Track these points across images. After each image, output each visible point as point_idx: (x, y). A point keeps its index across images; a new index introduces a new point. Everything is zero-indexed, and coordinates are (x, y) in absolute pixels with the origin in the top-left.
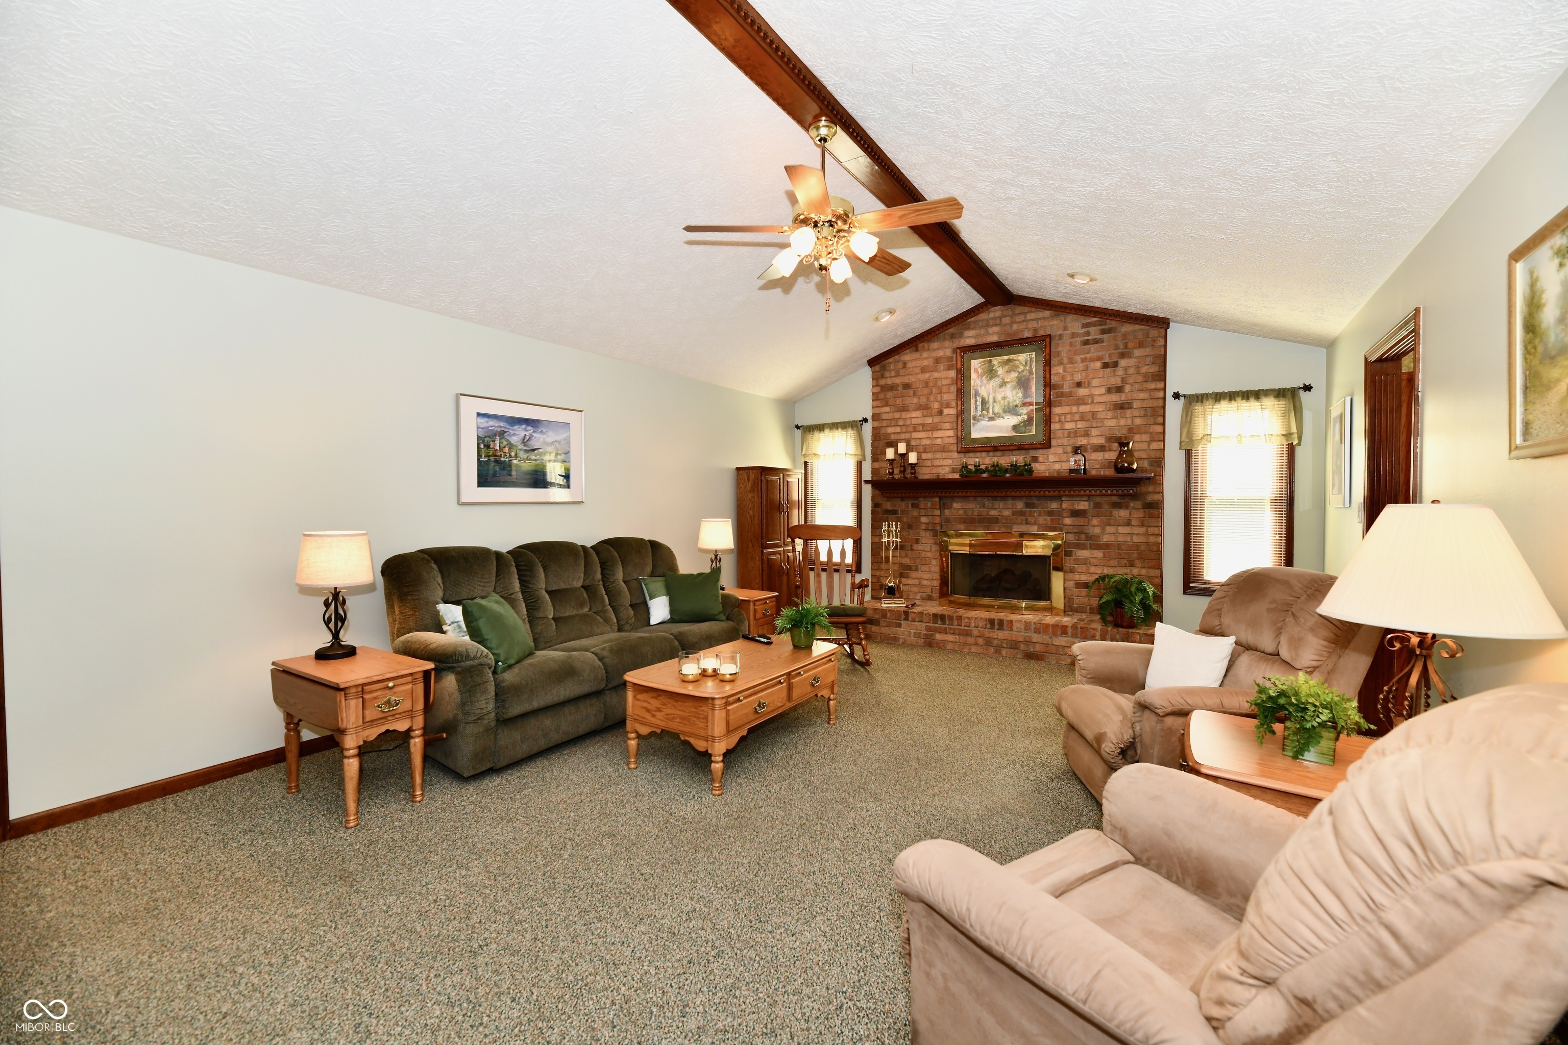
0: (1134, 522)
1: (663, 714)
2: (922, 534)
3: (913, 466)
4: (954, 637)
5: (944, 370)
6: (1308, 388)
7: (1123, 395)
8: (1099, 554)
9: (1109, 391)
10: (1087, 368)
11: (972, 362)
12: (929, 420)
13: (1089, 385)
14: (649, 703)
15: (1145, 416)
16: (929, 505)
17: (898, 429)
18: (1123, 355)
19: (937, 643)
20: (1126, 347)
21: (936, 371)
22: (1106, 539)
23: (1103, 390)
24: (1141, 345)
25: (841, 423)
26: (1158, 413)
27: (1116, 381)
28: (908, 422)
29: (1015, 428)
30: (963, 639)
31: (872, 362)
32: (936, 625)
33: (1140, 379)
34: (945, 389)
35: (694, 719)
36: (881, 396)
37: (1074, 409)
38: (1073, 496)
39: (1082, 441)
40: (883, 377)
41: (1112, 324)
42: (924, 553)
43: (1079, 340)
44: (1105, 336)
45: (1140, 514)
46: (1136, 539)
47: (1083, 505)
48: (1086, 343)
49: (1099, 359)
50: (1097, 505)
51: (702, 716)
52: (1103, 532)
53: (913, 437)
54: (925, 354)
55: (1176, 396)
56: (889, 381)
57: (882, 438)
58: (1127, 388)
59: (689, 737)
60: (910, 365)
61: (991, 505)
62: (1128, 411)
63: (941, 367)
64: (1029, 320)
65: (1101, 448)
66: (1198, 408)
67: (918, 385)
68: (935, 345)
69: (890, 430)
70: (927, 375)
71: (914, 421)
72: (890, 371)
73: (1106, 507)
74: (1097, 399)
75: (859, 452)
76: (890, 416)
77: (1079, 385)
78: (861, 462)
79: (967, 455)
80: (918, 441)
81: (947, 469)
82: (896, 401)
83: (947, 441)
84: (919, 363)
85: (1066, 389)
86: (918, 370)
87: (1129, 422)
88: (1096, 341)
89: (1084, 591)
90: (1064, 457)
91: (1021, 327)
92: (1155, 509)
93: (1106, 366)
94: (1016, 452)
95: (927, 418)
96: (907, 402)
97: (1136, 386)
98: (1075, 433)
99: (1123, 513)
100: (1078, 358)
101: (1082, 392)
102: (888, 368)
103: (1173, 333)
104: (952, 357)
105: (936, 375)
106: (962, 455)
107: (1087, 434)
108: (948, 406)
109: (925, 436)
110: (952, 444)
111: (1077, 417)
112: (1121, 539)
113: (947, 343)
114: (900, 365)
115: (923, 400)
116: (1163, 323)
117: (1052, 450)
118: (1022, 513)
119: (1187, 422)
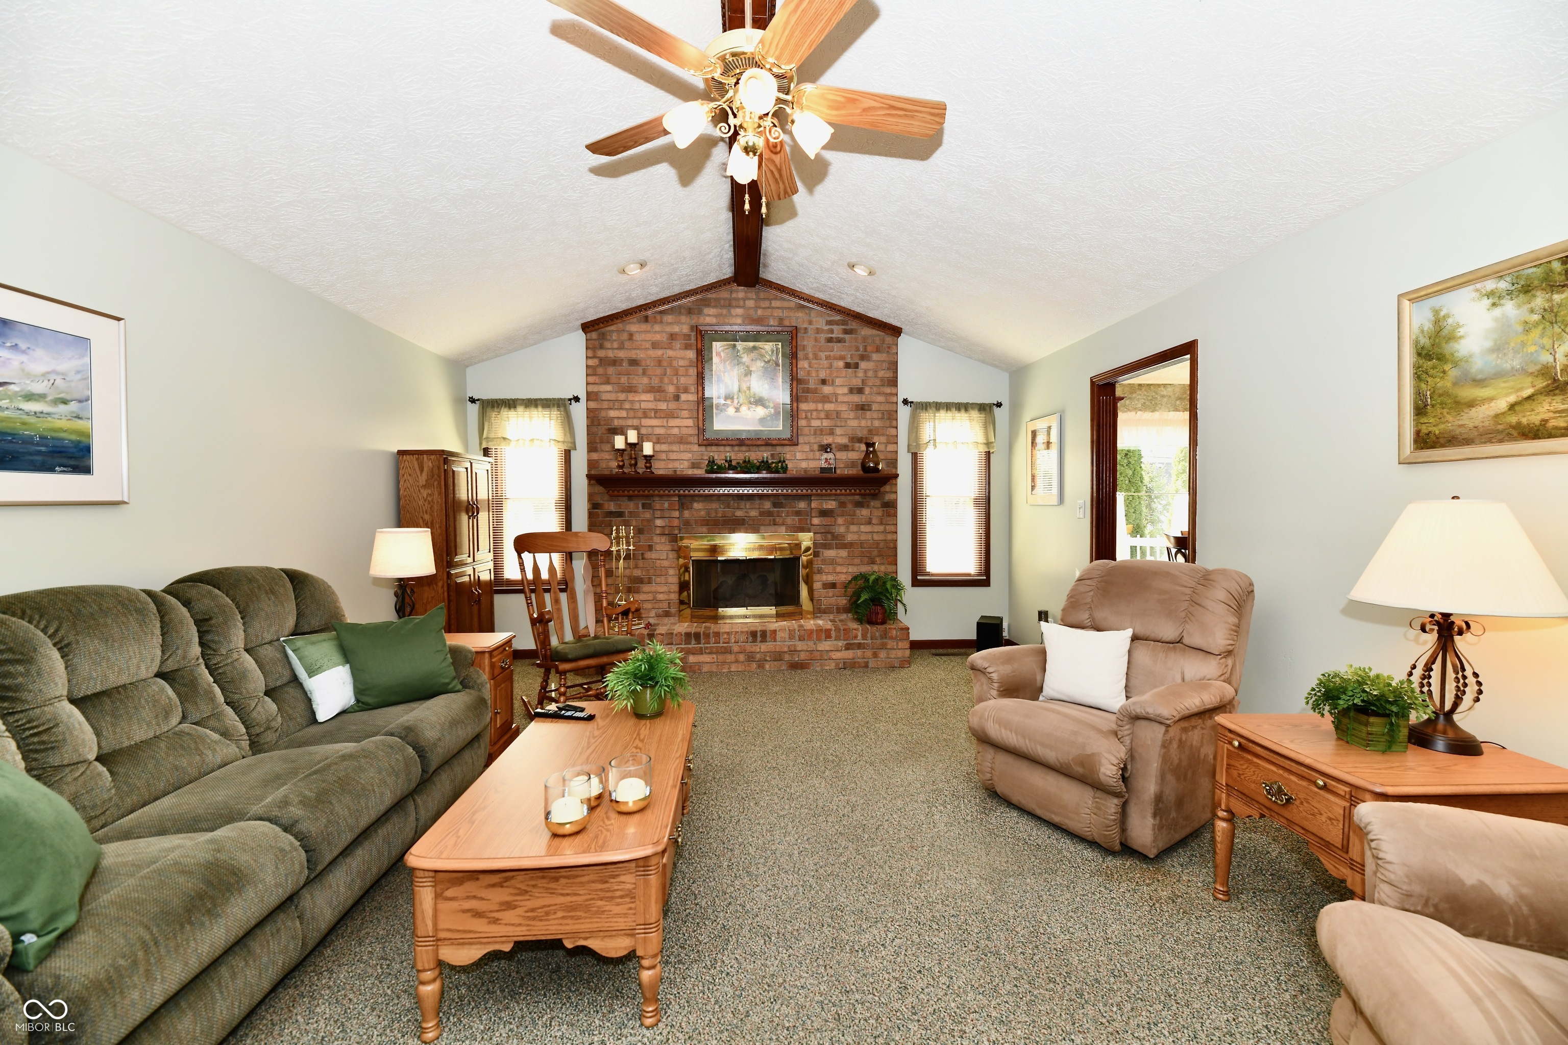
0: (874, 521)
2: (657, 539)
3: (648, 458)
4: (711, 656)
5: (680, 349)
6: (999, 405)
7: (864, 397)
8: (843, 553)
9: (851, 391)
10: (831, 366)
11: (714, 343)
12: (663, 406)
13: (833, 384)
15: (882, 418)
16: (666, 505)
17: (624, 414)
18: (863, 358)
19: (691, 667)
20: (865, 350)
21: (671, 348)
22: (850, 538)
23: (846, 390)
24: (878, 350)
25: (541, 400)
26: (891, 417)
27: (857, 382)
28: (637, 406)
29: (762, 420)
30: (721, 658)
31: (587, 327)
32: (690, 646)
33: (878, 382)
34: (682, 371)
35: (600, 903)
36: (600, 371)
37: (820, 406)
38: (822, 495)
39: (827, 440)
40: (602, 347)
41: (853, 325)
42: (658, 562)
43: (823, 336)
44: (847, 337)
45: (878, 513)
46: (876, 537)
47: (831, 505)
48: (830, 340)
49: (842, 358)
50: (842, 505)
51: (618, 894)
52: (848, 531)
53: (643, 424)
54: (657, 327)
55: (905, 402)
56: (611, 354)
57: (602, 423)
58: (867, 390)
59: (586, 939)
60: (637, 337)
61: (736, 505)
62: (868, 413)
63: (677, 344)
64: (773, 308)
65: (844, 448)
66: (924, 416)
67: (648, 362)
68: (669, 318)
69: (612, 414)
70: (659, 352)
71: (644, 405)
72: (612, 341)
73: (850, 506)
74: (841, 399)
75: (569, 439)
76: (612, 396)
77: (824, 382)
78: (570, 451)
79: (709, 448)
80: (650, 429)
81: (686, 464)
82: (620, 379)
83: (685, 431)
84: (649, 337)
85: (812, 385)
86: (648, 345)
87: (869, 423)
88: (839, 340)
89: (831, 592)
90: (811, 455)
91: (766, 314)
92: (891, 507)
93: (848, 366)
94: (763, 448)
95: (661, 403)
96: (635, 382)
97: (875, 389)
98: (820, 431)
99: (865, 512)
100: (822, 355)
101: (827, 389)
102: (608, 337)
103: (903, 340)
104: (689, 336)
105: (670, 353)
106: (703, 448)
107: (832, 433)
108: (686, 391)
109: (658, 424)
110: (691, 435)
111: (822, 415)
112: (863, 537)
113: (683, 319)
114: (625, 336)
115: (655, 382)
116: (896, 331)
117: (799, 447)
118: (770, 514)
119: (914, 427)
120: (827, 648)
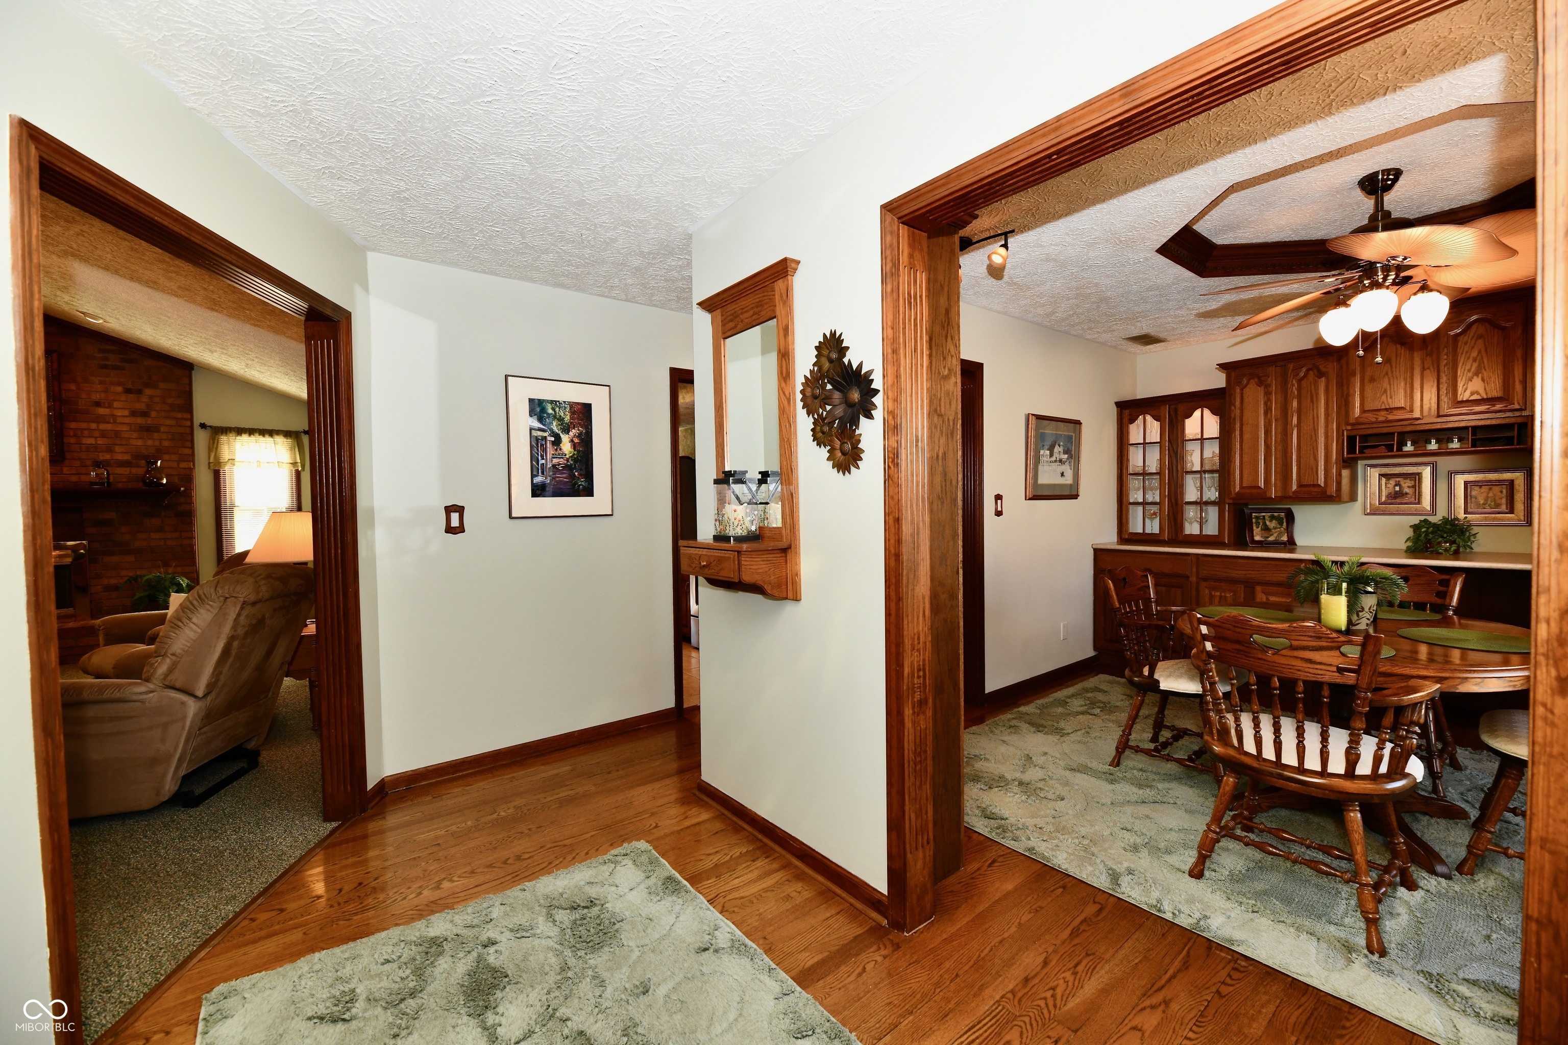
0: (167, 529)
6: (305, 432)
7: (149, 419)
8: (130, 558)
9: (133, 413)
10: (106, 390)
13: (110, 406)
15: (173, 439)
18: (147, 385)
20: (150, 379)
22: (137, 544)
23: (126, 413)
24: (165, 380)
26: (188, 439)
27: (140, 406)
33: (166, 408)
37: (93, 426)
39: (104, 456)
41: (131, 355)
43: (96, 363)
44: (126, 365)
45: (172, 521)
46: (169, 543)
47: (109, 515)
48: (105, 367)
49: (119, 384)
50: (124, 515)
52: (134, 539)
55: (203, 426)
58: (153, 414)
62: (155, 434)
65: (126, 464)
66: (223, 438)
73: (135, 516)
74: (120, 420)
77: (98, 404)
85: (81, 406)
87: (157, 443)
88: (116, 368)
89: (113, 594)
90: (83, 470)
93: (128, 391)
97: (163, 413)
98: (95, 449)
99: (155, 521)
100: (96, 379)
101: (102, 411)
107: (109, 450)
111: (97, 434)
112: (154, 544)
116: (186, 367)
119: (213, 446)
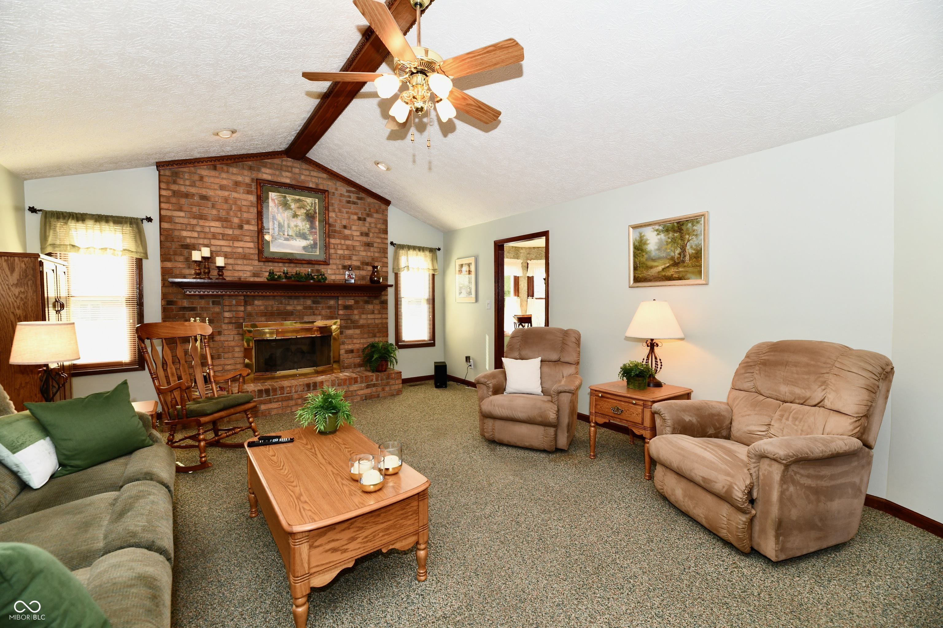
0: (376, 312)
1: (359, 540)
2: (224, 326)
3: (220, 269)
4: (278, 404)
5: (243, 193)
6: (439, 249)
7: (369, 238)
8: (358, 331)
9: (362, 234)
10: (349, 218)
11: (270, 193)
12: (230, 232)
13: (351, 229)
14: (338, 540)
15: (380, 252)
16: (234, 302)
17: (195, 235)
18: (368, 215)
19: (262, 413)
20: (370, 211)
21: (236, 192)
22: (362, 322)
23: (358, 234)
24: (377, 212)
25: (112, 217)
26: (384, 251)
27: (365, 229)
28: (207, 230)
29: (305, 248)
30: (285, 403)
31: (160, 165)
32: (261, 399)
33: (377, 231)
34: (244, 209)
35: (401, 521)
36: (174, 200)
37: (343, 242)
38: (345, 296)
39: (348, 263)
40: (175, 182)
41: (362, 195)
42: (227, 343)
43: (345, 199)
44: (359, 201)
45: (378, 307)
46: (377, 321)
47: (351, 302)
48: (349, 202)
49: (356, 214)
50: (357, 302)
51: (410, 513)
52: (360, 318)
53: (212, 243)
54: (224, 175)
55: (392, 243)
56: (183, 189)
57: (175, 240)
58: (371, 235)
59: (393, 544)
60: (206, 179)
61: (287, 302)
62: (372, 248)
63: (241, 190)
64: (312, 176)
65: (358, 268)
66: (402, 252)
67: (217, 199)
68: (234, 170)
69: (185, 234)
70: (226, 193)
71: (213, 230)
72: (185, 180)
73: (361, 303)
74: (355, 238)
75: (141, 250)
76: (185, 221)
77: (345, 227)
78: (141, 259)
79: (267, 264)
80: (218, 247)
81: (249, 274)
82: (191, 208)
83: (247, 251)
84: (217, 181)
85: (337, 228)
86: (216, 187)
87: (372, 255)
88: (354, 203)
89: (350, 355)
90: (337, 272)
91: (307, 179)
92: (385, 303)
93: (359, 219)
94: (306, 265)
95: (228, 230)
96: (205, 212)
97: (375, 234)
98: (343, 257)
99: (370, 307)
100: (344, 210)
101: (347, 232)
102: (181, 176)
103: (391, 208)
104: (251, 185)
105: (235, 195)
106: (262, 264)
107: (350, 258)
108: (248, 223)
109: (225, 244)
110: (252, 254)
111: (344, 247)
112: (369, 322)
113: (246, 172)
114: (196, 177)
115: (223, 214)
116: (387, 203)
117: (330, 266)
118: (311, 308)
119: (396, 258)
120: (356, 389)
